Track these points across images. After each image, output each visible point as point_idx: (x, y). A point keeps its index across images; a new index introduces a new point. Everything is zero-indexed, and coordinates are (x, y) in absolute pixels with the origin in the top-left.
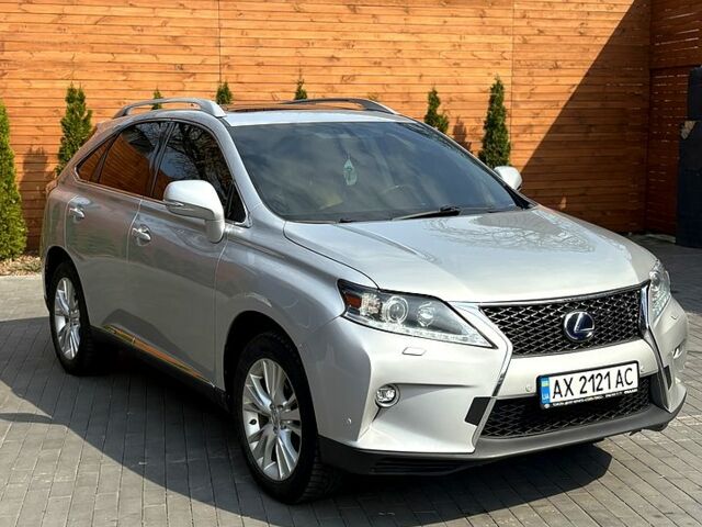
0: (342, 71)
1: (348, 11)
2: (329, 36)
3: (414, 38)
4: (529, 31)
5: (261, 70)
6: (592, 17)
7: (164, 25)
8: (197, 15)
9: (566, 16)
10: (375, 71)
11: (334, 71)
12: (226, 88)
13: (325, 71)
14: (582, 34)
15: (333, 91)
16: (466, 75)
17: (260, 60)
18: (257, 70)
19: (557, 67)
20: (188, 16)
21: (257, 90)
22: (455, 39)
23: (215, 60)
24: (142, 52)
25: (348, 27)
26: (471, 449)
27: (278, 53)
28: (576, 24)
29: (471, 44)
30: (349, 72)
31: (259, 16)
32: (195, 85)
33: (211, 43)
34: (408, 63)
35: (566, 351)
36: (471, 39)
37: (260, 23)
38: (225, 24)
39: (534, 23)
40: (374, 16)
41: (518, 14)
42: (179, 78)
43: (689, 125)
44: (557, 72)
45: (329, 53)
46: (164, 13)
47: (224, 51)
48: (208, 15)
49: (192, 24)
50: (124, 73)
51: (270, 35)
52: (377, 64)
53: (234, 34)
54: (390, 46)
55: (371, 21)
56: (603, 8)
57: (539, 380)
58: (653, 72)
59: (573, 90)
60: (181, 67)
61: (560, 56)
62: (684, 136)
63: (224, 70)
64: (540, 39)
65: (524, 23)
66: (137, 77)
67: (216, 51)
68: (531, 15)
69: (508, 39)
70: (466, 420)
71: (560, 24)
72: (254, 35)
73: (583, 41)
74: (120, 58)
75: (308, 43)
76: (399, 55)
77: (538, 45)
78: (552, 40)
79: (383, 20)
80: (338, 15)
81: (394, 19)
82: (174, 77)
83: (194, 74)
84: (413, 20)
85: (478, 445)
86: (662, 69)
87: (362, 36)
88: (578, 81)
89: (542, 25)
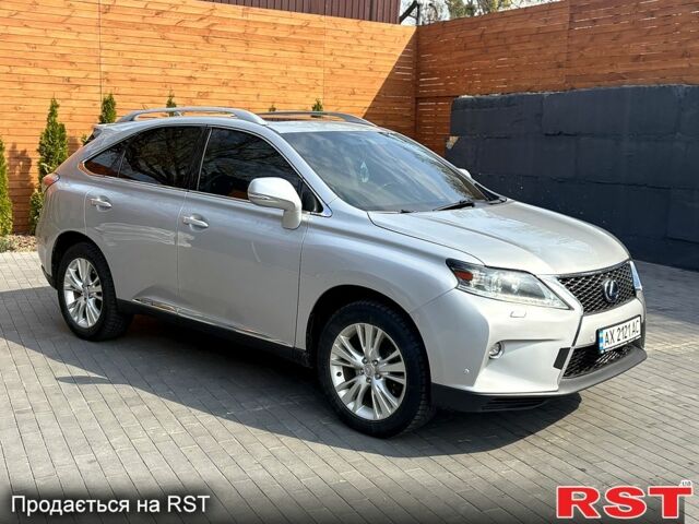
0: (198, 89)
1: (202, 41)
2: (187, 59)
3: (252, 65)
4: (334, 65)
5: (135, 85)
6: (378, 57)
7: (53, 44)
8: (82, 37)
9: (360, 55)
10: (224, 90)
11: (193, 88)
12: (111, 99)
13: (185, 88)
14: (371, 70)
15: (192, 104)
16: (291, 96)
17: (133, 76)
18: (130, 84)
19: (354, 94)
20: (74, 38)
21: (130, 101)
22: (283, 68)
23: (97, 76)
24: (35, 66)
25: (202, 54)
26: (556, 388)
27: (148, 71)
28: (367, 62)
29: (294, 72)
30: (204, 89)
31: (131, 41)
32: (80, 95)
33: (93, 60)
34: (248, 84)
35: (606, 309)
36: (294, 68)
37: (134, 47)
38: (105, 46)
39: (338, 59)
40: (222, 46)
41: (328, 52)
42: (66, 88)
43: (453, 139)
44: (353, 97)
45: (188, 73)
46: (54, 35)
47: (103, 68)
48: (90, 38)
49: (78, 45)
50: (20, 83)
51: (140, 56)
52: (225, 84)
53: (111, 54)
54: (235, 70)
55: (221, 49)
56: (385, 51)
57: (598, 332)
58: (418, 99)
59: (365, 111)
60: (68, 79)
61: (356, 85)
62: (450, 148)
63: (104, 84)
64: (341, 72)
65: (331, 58)
66: (31, 86)
67: (96, 68)
68: (337, 53)
69: (320, 71)
70: (555, 366)
71: (356, 61)
72: (129, 56)
73: (372, 75)
74: (16, 71)
75: (173, 65)
76: (242, 78)
77: (341, 76)
78: (350, 72)
79: (230, 49)
80: (195, 44)
81: (238, 50)
82: (62, 88)
83: (79, 86)
84: (253, 51)
85: (561, 385)
86: (426, 98)
87: (214, 61)
88: (368, 104)
89: (344, 61)
